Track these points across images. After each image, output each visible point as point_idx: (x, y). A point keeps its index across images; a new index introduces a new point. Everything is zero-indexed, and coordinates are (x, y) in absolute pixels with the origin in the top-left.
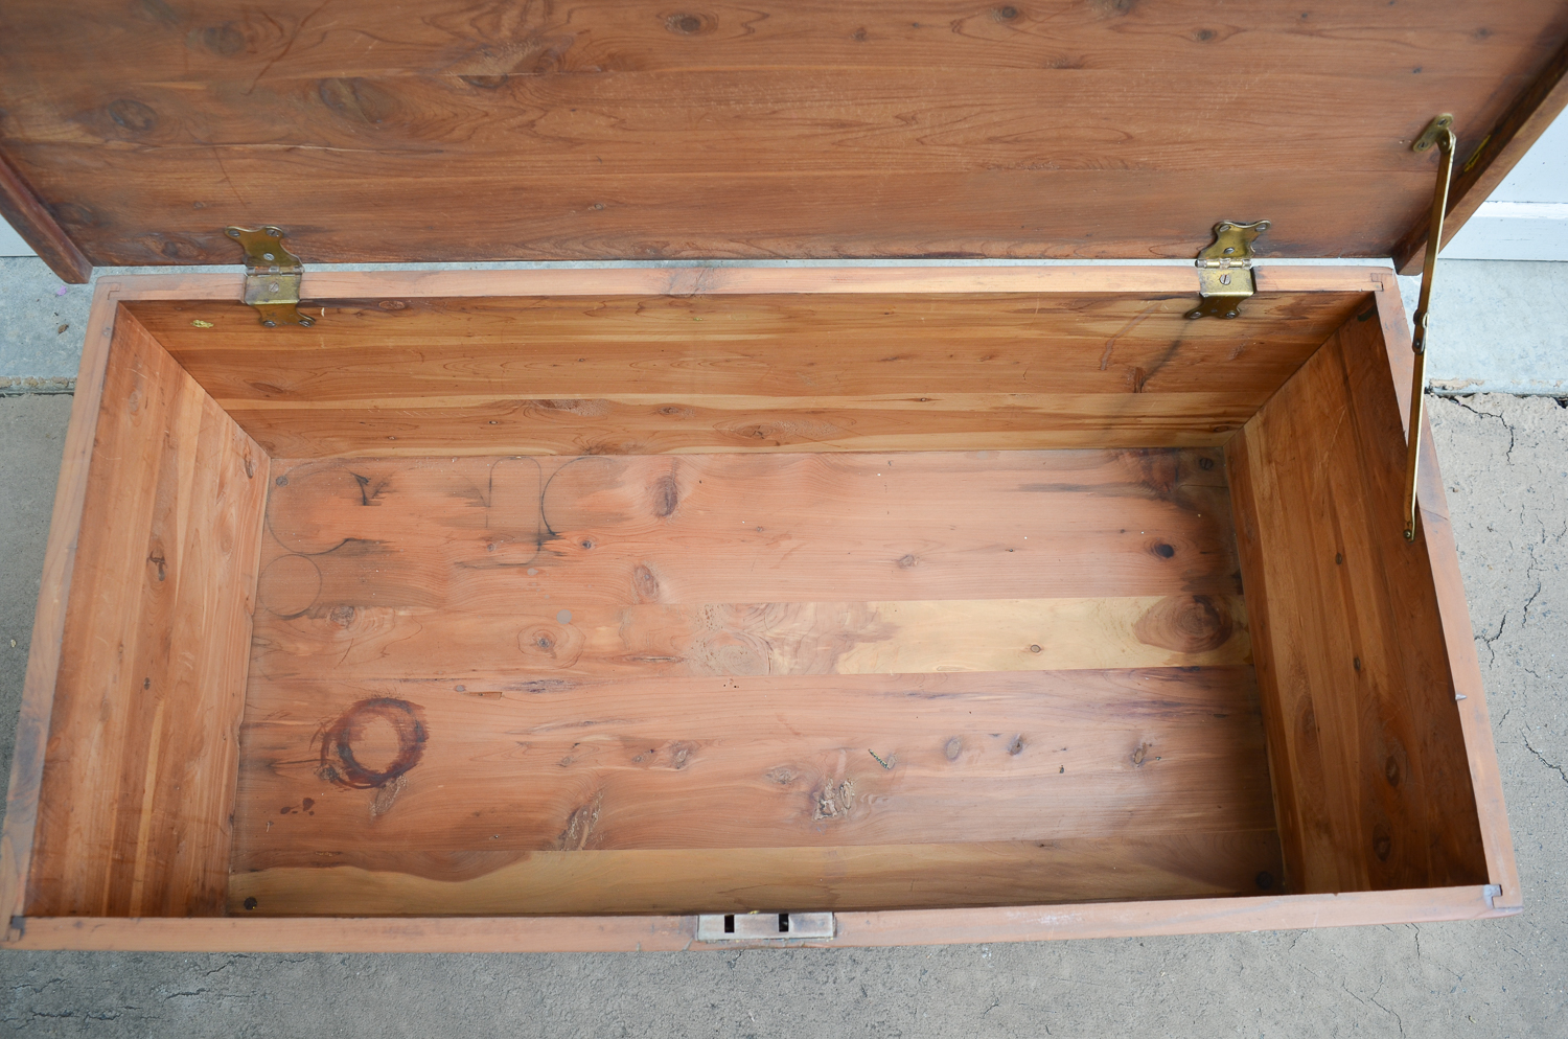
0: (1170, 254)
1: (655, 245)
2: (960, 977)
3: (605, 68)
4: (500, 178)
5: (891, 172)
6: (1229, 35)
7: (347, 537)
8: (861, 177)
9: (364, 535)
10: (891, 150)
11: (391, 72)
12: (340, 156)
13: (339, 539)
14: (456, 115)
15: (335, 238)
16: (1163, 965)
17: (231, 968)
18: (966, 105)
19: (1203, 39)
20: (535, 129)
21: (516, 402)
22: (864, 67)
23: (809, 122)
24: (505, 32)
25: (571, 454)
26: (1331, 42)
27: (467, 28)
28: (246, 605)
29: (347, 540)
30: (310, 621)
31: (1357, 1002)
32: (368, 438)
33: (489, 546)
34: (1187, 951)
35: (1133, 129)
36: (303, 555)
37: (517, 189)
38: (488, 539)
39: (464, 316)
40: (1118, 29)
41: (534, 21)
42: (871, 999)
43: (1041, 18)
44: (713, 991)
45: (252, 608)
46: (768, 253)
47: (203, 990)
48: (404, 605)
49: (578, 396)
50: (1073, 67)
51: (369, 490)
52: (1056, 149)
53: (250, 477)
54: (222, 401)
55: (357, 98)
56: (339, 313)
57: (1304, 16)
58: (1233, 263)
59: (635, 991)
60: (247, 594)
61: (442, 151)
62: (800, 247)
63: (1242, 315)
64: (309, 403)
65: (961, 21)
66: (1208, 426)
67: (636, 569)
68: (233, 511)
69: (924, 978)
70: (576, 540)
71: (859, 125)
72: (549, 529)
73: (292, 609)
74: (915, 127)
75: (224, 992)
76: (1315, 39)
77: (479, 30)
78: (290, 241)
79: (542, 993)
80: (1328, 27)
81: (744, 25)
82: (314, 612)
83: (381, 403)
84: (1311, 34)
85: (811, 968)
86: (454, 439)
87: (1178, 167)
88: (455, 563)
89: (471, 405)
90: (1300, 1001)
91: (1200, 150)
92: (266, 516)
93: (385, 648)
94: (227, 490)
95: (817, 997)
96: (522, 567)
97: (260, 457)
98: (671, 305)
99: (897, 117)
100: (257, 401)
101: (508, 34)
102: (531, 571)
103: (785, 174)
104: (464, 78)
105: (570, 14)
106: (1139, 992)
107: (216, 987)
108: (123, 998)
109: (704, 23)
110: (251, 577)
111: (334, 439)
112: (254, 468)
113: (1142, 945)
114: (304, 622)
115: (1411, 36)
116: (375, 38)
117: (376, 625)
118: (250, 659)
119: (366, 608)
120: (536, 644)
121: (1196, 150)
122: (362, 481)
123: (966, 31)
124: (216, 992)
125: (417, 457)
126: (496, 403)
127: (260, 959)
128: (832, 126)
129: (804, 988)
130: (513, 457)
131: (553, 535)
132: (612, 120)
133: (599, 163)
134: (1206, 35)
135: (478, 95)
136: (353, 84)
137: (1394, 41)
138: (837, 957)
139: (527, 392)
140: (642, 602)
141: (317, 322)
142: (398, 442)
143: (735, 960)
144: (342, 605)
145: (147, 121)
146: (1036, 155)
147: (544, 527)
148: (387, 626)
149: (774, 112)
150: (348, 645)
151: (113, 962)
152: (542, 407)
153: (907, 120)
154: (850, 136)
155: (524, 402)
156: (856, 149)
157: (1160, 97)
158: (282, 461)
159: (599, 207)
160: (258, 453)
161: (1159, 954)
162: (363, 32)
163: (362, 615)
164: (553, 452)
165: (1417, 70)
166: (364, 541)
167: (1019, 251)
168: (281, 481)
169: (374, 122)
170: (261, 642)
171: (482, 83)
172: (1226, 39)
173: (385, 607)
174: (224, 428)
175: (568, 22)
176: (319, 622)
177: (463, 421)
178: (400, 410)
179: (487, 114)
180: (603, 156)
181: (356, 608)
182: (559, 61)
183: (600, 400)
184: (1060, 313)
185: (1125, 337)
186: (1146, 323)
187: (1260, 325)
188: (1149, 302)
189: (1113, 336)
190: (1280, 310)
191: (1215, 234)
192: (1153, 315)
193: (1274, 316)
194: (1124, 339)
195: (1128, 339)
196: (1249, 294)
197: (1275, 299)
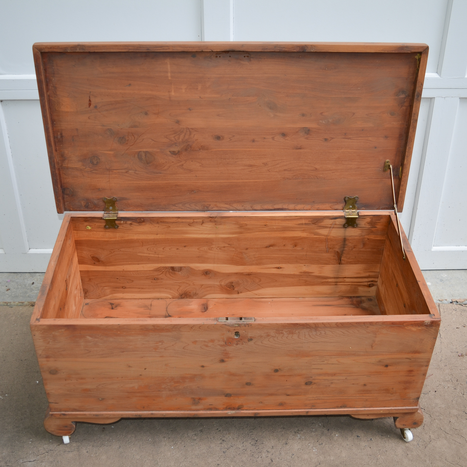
0: (336, 208)
1: (207, 205)
2: (306, 456)
3: (200, 149)
4: (173, 182)
5: (263, 180)
6: (331, 139)
8: (256, 182)
10: (262, 174)
11: (155, 150)
12: (138, 174)
14: (166, 162)
15: (129, 202)
16: (379, 453)
17: (47, 454)
18: (278, 160)
19: (326, 141)
20: (183, 166)
21: (164, 268)
22: (255, 149)
23: (243, 165)
24: (180, 140)
25: (176, 298)
26: (354, 141)
27: (173, 139)
29: (106, 317)
31: (452, 465)
32: (117, 288)
34: (387, 450)
35: (317, 167)
37: (176, 185)
39: (157, 225)
40: (307, 138)
41: (187, 137)
42: (275, 463)
43: (290, 136)
44: (218, 460)
46: (235, 208)
47: (36, 460)
49: (182, 265)
50: (299, 149)
51: (114, 306)
52: (300, 173)
55: (146, 157)
56: (126, 223)
57: (345, 134)
58: (353, 211)
59: (191, 460)
61: (161, 173)
62: (243, 206)
63: (358, 226)
65: (274, 137)
66: (366, 284)
69: (293, 456)
71: (255, 166)
72: (169, 315)
74: (267, 166)
75: (43, 461)
76: (350, 140)
77: (175, 139)
78: (118, 203)
79: (157, 461)
80: (351, 137)
81: (229, 138)
84: (348, 139)
85: (252, 454)
87: (330, 178)
89: (151, 269)
90: (431, 464)
91: (334, 173)
92: (82, 311)
95: (255, 462)
98: (210, 221)
99: (263, 163)
101: (181, 140)
103: (238, 181)
104: (170, 151)
105: (194, 135)
106: (371, 461)
107: (41, 459)
108: (6, 463)
109: (221, 138)
113: (370, 448)
115: (370, 138)
116: (153, 141)
121: (332, 173)
122: (112, 304)
123: (275, 140)
124: (41, 461)
125: (129, 299)
126: (158, 268)
127: (58, 451)
128: (249, 166)
129: (251, 459)
130: (158, 299)
132: (200, 164)
133: (196, 177)
134: (326, 140)
135: (172, 156)
136: (146, 153)
137: (367, 140)
138: (262, 450)
139: (168, 262)
141: (119, 228)
142: (125, 290)
143: (226, 451)
145: (97, 162)
146: (296, 175)
147: (167, 314)
149: (236, 162)
151: (4, 453)
152: (171, 270)
153: (265, 164)
154: (253, 169)
155: (166, 268)
156: (254, 173)
157: (320, 157)
159: (195, 192)
161: (377, 450)
162: (151, 139)
164: (170, 297)
165: (376, 148)
166: (112, 317)
167: (297, 208)
168: (87, 304)
169: (148, 164)
171: (173, 153)
172: (330, 140)
175: (194, 137)
178: (130, 271)
179: (173, 162)
180: (197, 175)
182: (191, 147)
183: (188, 267)
184: (310, 225)
185: (330, 236)
186: (334, 229)
187: (365, 231)
188: (332, 220)
189: (327, 236)
190: (368, 224)
191: (345, 201)
192: (335, 226)
193: (367, 226)
194: (330, 237)
195: (331, 237)
196: (357, 217)
197: (365, 219)
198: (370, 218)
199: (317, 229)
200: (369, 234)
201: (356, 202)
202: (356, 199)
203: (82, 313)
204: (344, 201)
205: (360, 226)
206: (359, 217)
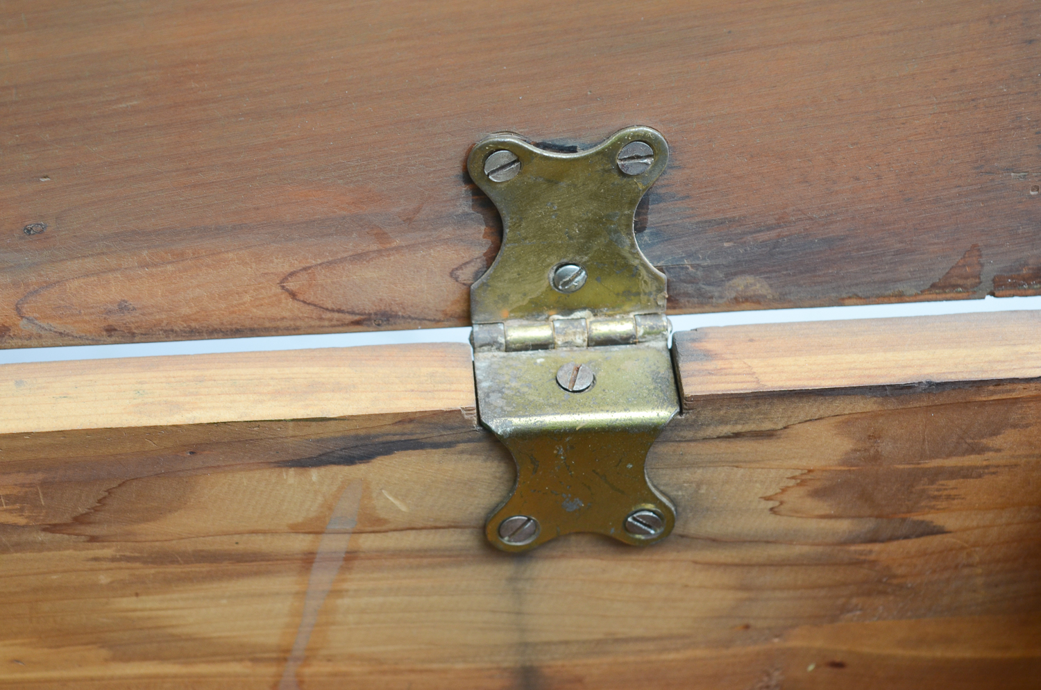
184: (19, 547)
185: (329, 659)
186: (356, 580)
187: (783, 576)
188: (315, 474)
189: (283, 656)
190: (818, 494)
191: (483, 201)
192: (368, 542)
193: (813, 525)
194: (327, 668)
195: (343, 668)
196: (663, 413)
197: (769, 435)
198: (846, 424)
199: (138, 587)
200: (844, 609)
201: (643, 205)
202: (633, 168)
204: (464, 205)
205: (710, 527)
206: (692, 425)
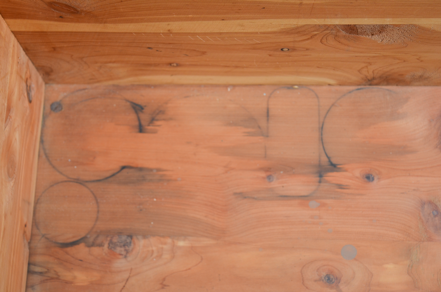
7: (123, 164)
9: (140, 163)
13: (115, 166)
21: (318, 27)
25: (351, 84)
28: (25, 232)
29: (123, 168)
30: (87, 249)
32: (150, 65)
33: (269, 177)
36: (78, 181)
38: (267, 169)
45: (29, 233)
48: (184, 236)
49: (388, 21)
51: (145, 117)
53: (30, 102)
54: (11, 21)
60: (25, 220)
64: (101, 25)
67: (423, 204)
68: (17, 136)
70: (357, 173)
72: (330, 161)
73: (69, 237)
82: (91, 240)
83: (176, 26)
86: (237, 67)
88: (235, 194)
89: (270, 30)
92: (42, 141)
93: (164, 279)
94: (13, 114)
96: (304, 199)
97: (37, 82)
100: (48, 22)
102: (313, 203)
110: (29, 203)
111: (115, 65)
112: (33, 93)
114: (81, 250)
117: (155, 255)
118: (27, 287)
119: (145, 237)
120: (320, 280)
122: (137, 108)
125: (192, 85)
126: (297, 28)
130: (290, 87)
131: (334, 167)
139: (335, 15)
140: (430, 239)
142: (179, 69)
144: (120, 233)
147: (324, 159)
148: (166, 256)
150: (126, 275)
152: (344, 33)
155: (327, 27)
158: (56, 87)
160: (37, 78)
163: (140, 244)
164: (332, 82)
166: (141, 169)
168: (56, 107)
170: (37, 269)
173: (163, 237)
174: (11, 50)
176: (96, 250)
177: (255, 48)
178: (194, 34)
181: (134, 237)
183: (409, 26)
203: (44, 149)
